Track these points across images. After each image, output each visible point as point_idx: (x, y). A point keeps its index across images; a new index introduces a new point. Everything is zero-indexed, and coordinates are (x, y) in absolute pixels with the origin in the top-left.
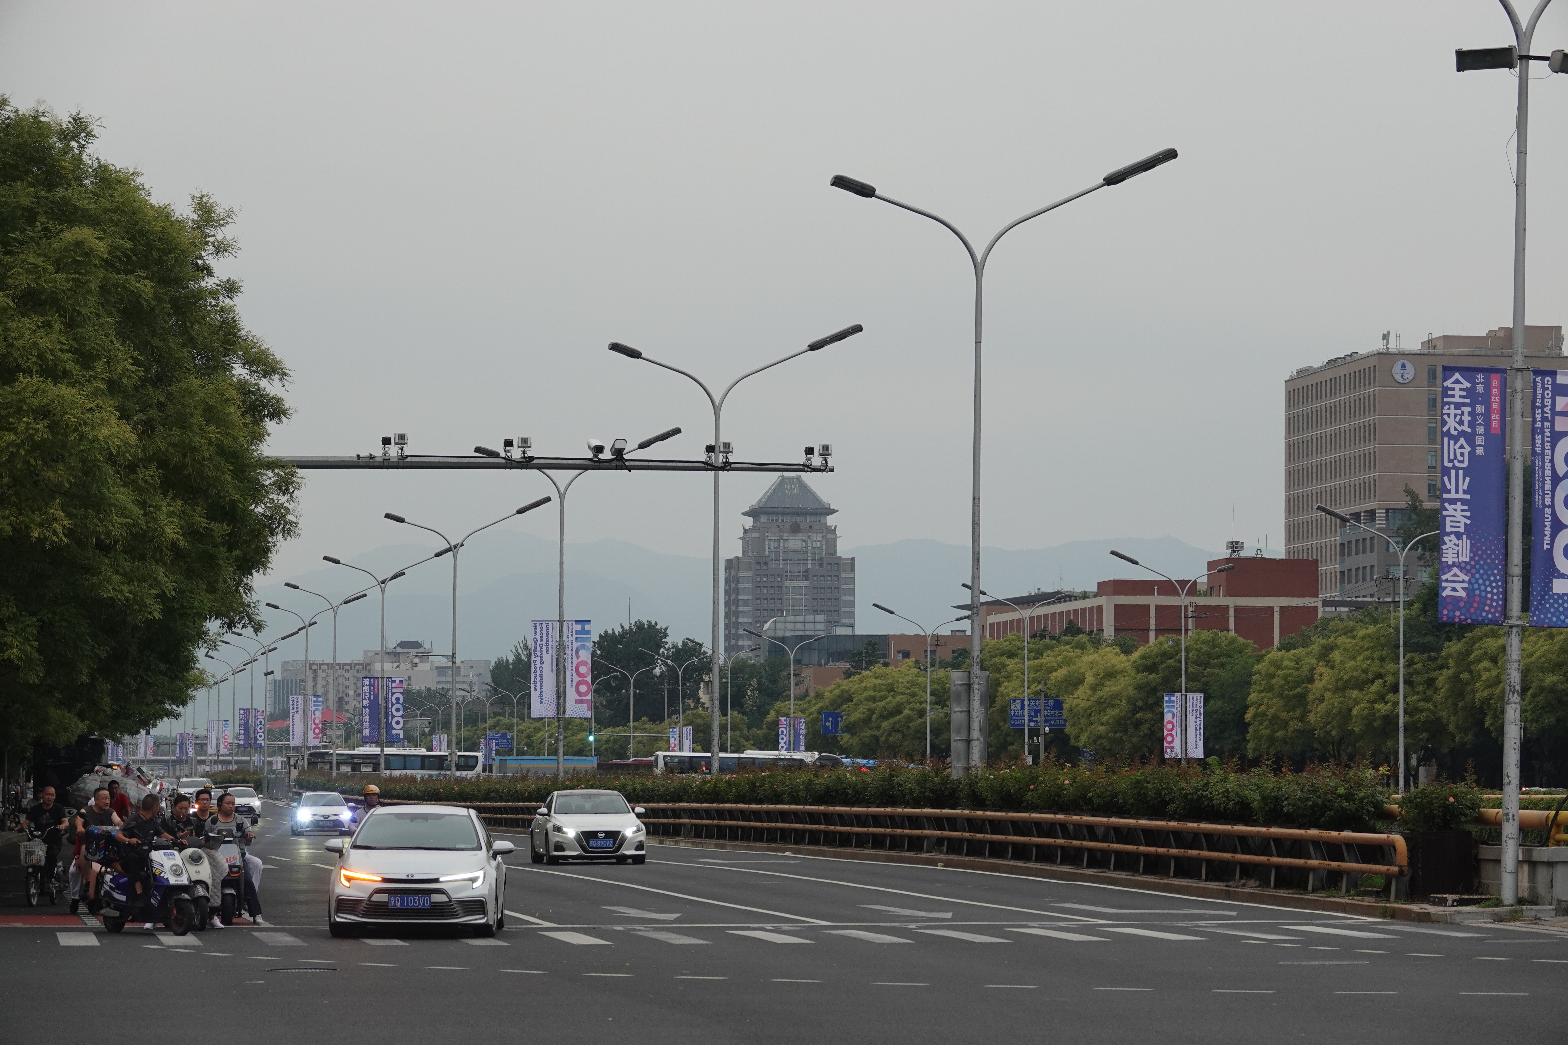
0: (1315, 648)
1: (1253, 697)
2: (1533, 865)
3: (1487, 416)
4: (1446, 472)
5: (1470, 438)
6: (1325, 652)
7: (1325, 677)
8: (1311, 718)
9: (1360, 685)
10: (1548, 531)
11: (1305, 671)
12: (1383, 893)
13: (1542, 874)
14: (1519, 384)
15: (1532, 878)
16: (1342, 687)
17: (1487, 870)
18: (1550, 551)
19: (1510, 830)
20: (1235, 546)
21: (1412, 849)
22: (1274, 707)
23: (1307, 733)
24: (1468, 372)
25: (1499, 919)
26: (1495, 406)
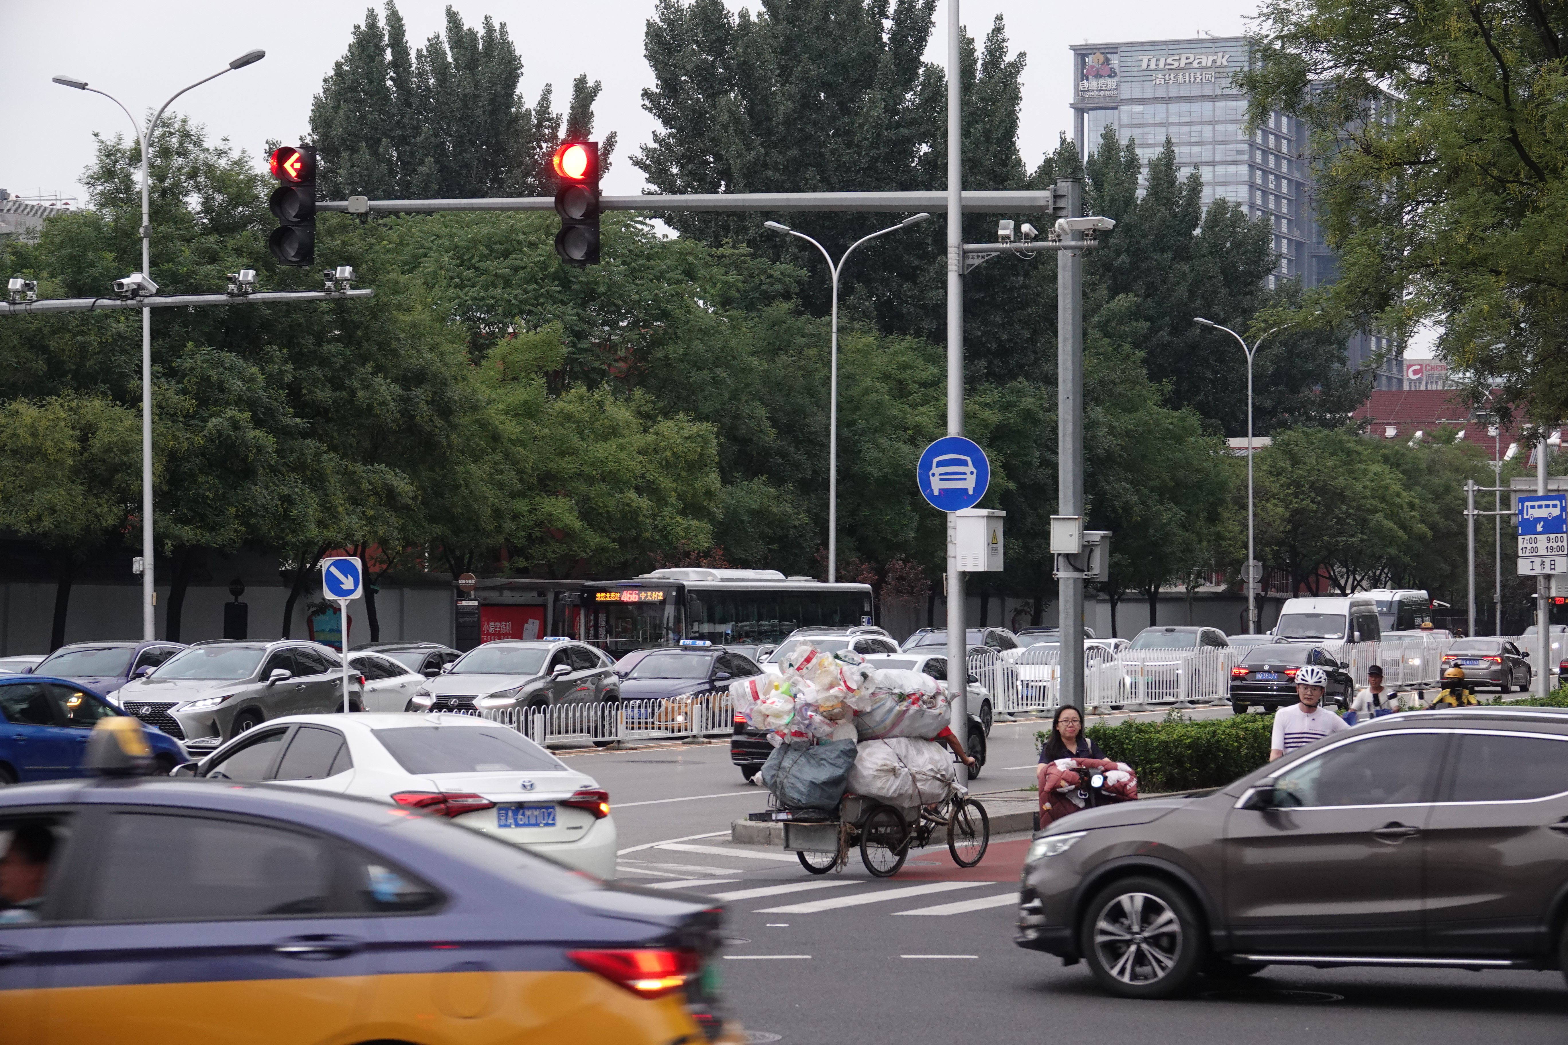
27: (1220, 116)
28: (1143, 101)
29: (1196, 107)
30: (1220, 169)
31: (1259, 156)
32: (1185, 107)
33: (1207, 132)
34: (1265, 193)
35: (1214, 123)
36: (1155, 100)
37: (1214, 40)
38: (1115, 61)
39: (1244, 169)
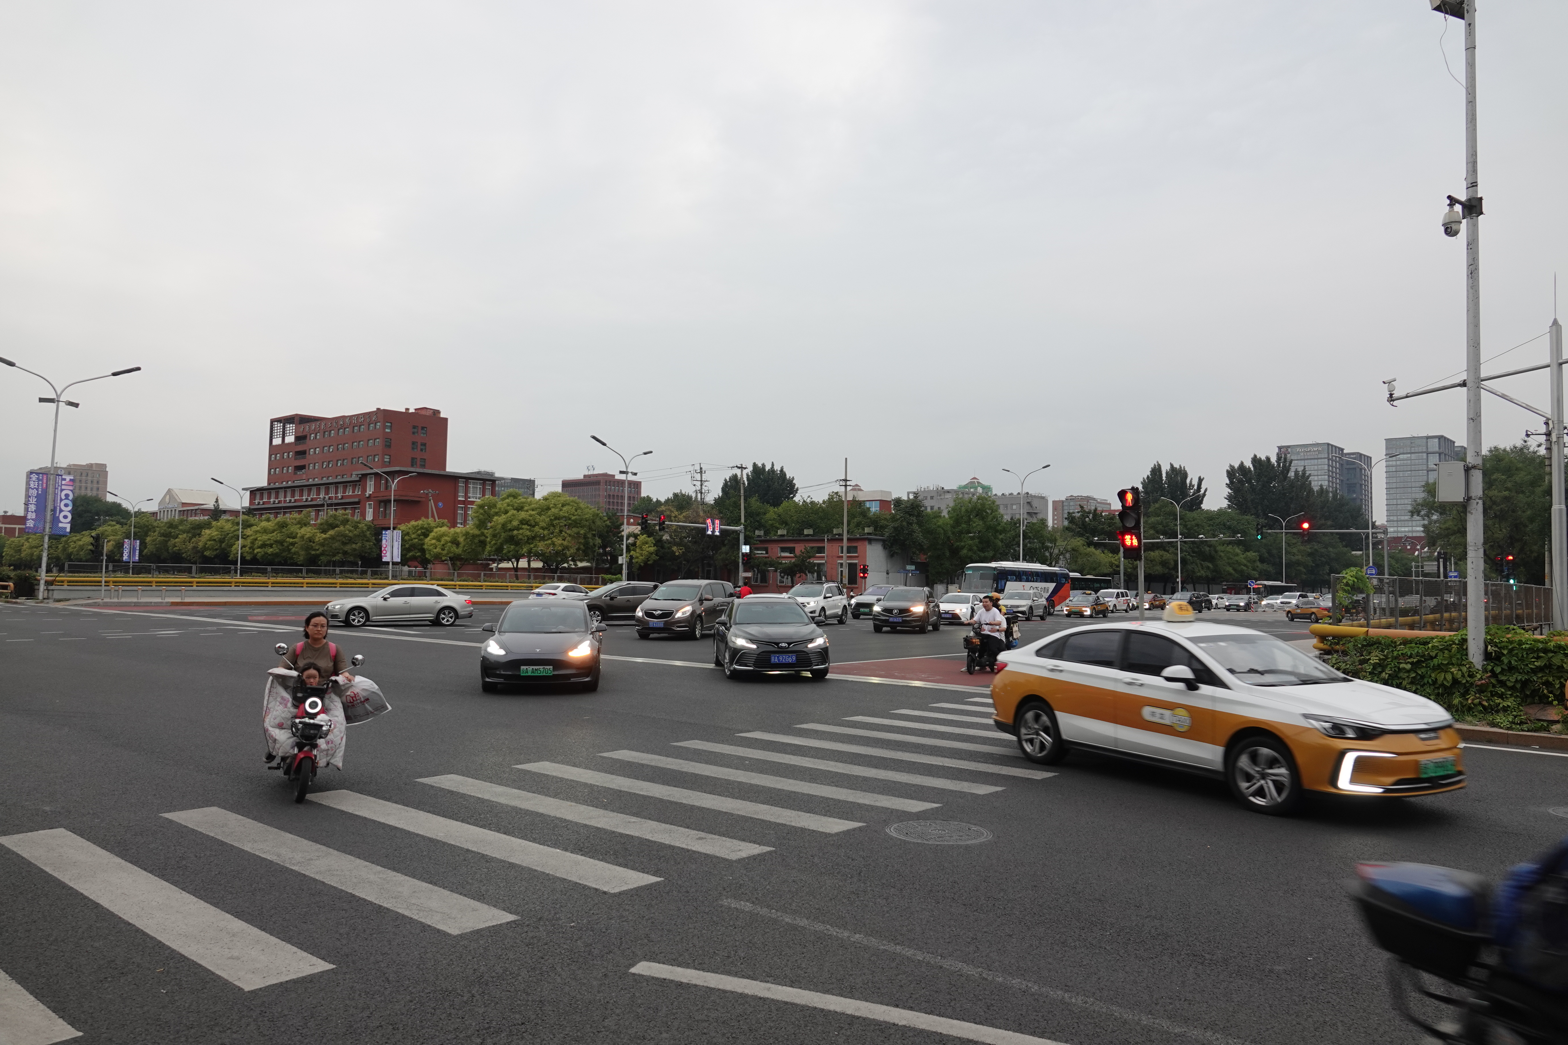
0: (25, 538)
1: (5, 549)
2: (48, 590)
3: (42, 484)
4: (30, 497)
5: (37, 489)
6: (27, 539)
7: (27, 545)
8: (22, 555)
9: (36, 547)
10: (58, 512)
11: (21, 544)
12: (7, 597)
13: (51, 592)
14: (52, 477)
15: (48, 593)
16: (31, 548)
17: (36, 591)
18: (58, 517)
19: (42, 582)
20: (5, 512)
21: (15, 587)
22: (12, 552)
23: (21, 559)
24: (37, 474)
25: (37, 603)
26: (45, 482)
27: (1319, 463)
28: (1297, 460)
29: (1312, 461)
30: (1320, 477)
31: (1331, 474)
32: (1309, 461)
33: (1316, 467)
34: (1333, 483)
35: (1318, 465)
36: (1301, 460)
37: (1318, 444)
38: (1289, 450)
39: (1327, 477)
